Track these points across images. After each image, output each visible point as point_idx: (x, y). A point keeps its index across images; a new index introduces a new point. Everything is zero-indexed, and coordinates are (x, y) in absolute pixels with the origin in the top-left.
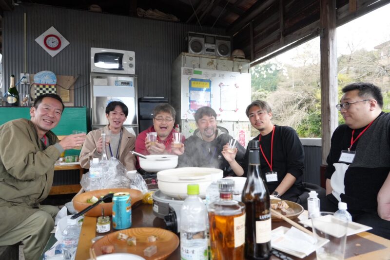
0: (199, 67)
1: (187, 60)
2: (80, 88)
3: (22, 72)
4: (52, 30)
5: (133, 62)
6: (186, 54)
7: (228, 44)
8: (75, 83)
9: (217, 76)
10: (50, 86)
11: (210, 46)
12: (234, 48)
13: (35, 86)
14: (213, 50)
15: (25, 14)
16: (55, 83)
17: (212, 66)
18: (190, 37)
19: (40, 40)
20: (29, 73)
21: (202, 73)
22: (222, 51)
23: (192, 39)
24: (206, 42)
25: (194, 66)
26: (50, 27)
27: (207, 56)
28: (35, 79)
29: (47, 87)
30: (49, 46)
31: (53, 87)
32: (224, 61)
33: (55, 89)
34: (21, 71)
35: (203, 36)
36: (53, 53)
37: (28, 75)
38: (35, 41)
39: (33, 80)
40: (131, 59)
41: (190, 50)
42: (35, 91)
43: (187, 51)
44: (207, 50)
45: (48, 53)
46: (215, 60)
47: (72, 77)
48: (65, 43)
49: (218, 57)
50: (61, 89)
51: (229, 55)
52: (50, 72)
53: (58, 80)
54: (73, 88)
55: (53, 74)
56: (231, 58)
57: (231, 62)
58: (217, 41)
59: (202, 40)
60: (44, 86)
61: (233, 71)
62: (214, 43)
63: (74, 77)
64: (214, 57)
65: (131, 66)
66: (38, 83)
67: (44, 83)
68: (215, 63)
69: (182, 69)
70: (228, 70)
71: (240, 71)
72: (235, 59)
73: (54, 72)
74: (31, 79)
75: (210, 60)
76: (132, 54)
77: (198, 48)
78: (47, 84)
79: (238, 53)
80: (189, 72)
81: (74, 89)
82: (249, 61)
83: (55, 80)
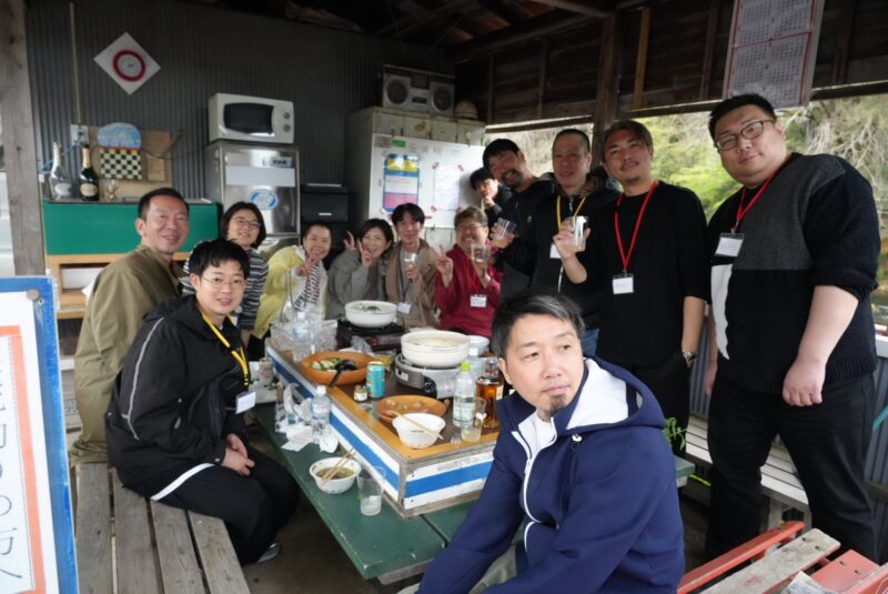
0: (402, 134)
1: (383, 117)
2: (183, 156)
3: (73, 123)
4: (126, 41)
5: (291, 122)
6: (380, 109)
7: (451, 89)
8: (173, 146)
9: (431, 150)
10: (129, 152)
11: (419, 93)
12: (458, 99)
13: (102, 151)
14: (423, 101)
15: (71, 5)
16: (138, 146)
17: (423, 133)
18: (385, 75)
19: (104, 60)
20: (85, 124)
21: (407, 145)
22: (440, 101)
23: (389, 79)
24: (414, 85)
25: (393, 133)
26: (122, 33)
27: (416, 114)
28: (99, 137)
29: (123, 152)
30: (120, 67)
31: (134, 153)
32: (443, 124)
33: (139, 158)
34: (70, 120)
35: (408, 74)
36: (130, 87)
37: (85, 128)
38: (94, 63)
39: (96, 139)
40: (287, 116)
41: (386, 99)
42: (102, 161)
43: (379, 103)
44: (415, 100)
45: (119, 87)
46: (428, 122)
47: (167, 135)
48: (153, 68)
49: (433, 116)
50: (149, 156)
51: (450, 110)
52: (130, 126)
53: (143, 139)
54: (169, 156)
55: (135, 130)
56: (455, 118)
57: (455, 125)
58: (432, 84)
59: (407, 81)
60: (118, 151)
61: (456, 141)
62: (427, 87)
63: (171, 135)
64: (427, 116)
65: (287, 128)
66: (106, 144)
67: (117, 145)
68: (428, 128)
69: (374, 136)
70: (447, 140)
71: (468, 142)
72: (460, 121)
73: (132, 123)
74: (92, 136)
75: (419, 121)
76: (289, 106)
77: (399, 96)
78: (124, 148)
79: (466, 108)
80: (384, 143)
81: (172, 159)
82: (483, 123)
83: (139, 141)
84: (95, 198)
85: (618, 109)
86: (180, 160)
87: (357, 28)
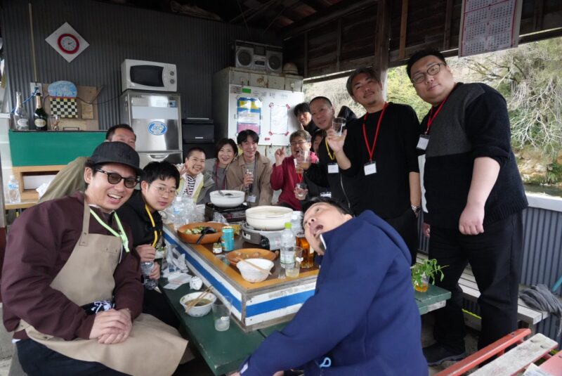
0: (248, 85)
1: (236, 74)
2: (105, 102)
3: (32, 82)
4: (66, 28)
5: (175, 77)
6: (233, 69)
7: (280, 55)
8: (99, 96)
9: (268, 95)
10: (69, 100)
11: (259, 58)
12: (285, 61)
13: (51, 100)
14: (262, 63)
15: (30, 5)
16: (75, 96)
17: (262, 84)
18: (237, 47)
19: (52, 40)
20: (40, 82)
21: (252, 92)
22: (273, 64)
23: (239, 49)
24: (255, 53)
25: (242, 84)
26: (64, 23)
27: (256, 72)
28: (49, 91)
29: (65, 100)
30: (64, 48)
31: (73, 101)
32: (275, 78)
33: (76, 104)
34: (30, 80)
35: (252, 46)
36: (69, 58)
37: (40, 85)
38: (46, 42)
39: (47, 92)
40: (172, 73)
41: (238, 62)
42: (52, 106)
43: (233, 65)
44: (257, 63)
45: (62, 57)
46: (266, 77)
47: (95, 88)
48: (84, 45)
49: (269, 73)
50: (82, 103)
51: (280, 70)
52: (70, 83)
53: (78, 92)
54: (96, 102)
55: (73, 85)
56: (283, 74)
57: (283, 78)
58: (268, 52)
59: (251, 50)
60: (62, 100)
61: (285, 89)
62: (264, 54)
63: (97, 89)
64: (265, 72)
65: (172, 82)
66: (54, 95)
67: (61, 95)
68: (265, 80)
69: (230, 86)
70: (279, 88)
71: (292, 89)
72: (287, 76)
73: (72, 81)
74: (45, 90)
75: (260, 76)
76: (173, 67)
77: (246, 60)
78: (66, 97)
79: (291, 67)
80: (237, 91)
81: (98, 104)
82: (302, 77)
83: (76, 93)
84: (45, 129)
85: (389, 60)
86: (103, 104)
87: (218, 18)
